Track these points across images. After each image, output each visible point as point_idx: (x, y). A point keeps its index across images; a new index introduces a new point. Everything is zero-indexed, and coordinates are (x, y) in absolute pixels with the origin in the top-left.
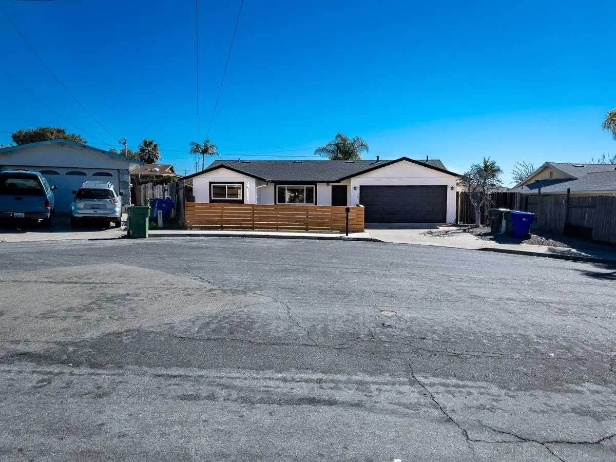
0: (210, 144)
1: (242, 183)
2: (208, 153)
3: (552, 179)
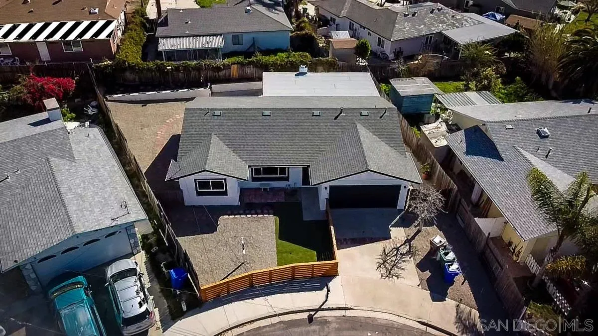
1: (225, 180)
3: (486, 134)
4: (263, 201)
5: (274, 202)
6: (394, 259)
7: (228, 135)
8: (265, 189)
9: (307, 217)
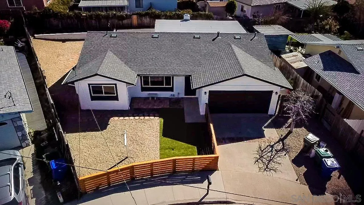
1: (116, 84)
3: (339, 55)
4: (150, 107)
5: (160, 108)
6: (269, 154)
7: (122, 51)
8: (153, 98)
9: (188, 120)
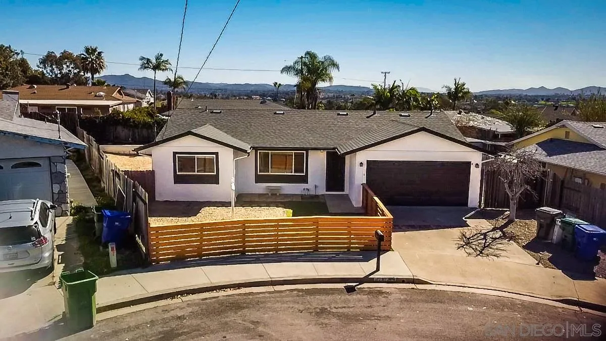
0: (164, 58)
1: (217, 154)
2: (161, 69)
3: (568, 140)
4: (269, 200)
5: (286, 201)
6: (482, 241)
9: (334, 210)
